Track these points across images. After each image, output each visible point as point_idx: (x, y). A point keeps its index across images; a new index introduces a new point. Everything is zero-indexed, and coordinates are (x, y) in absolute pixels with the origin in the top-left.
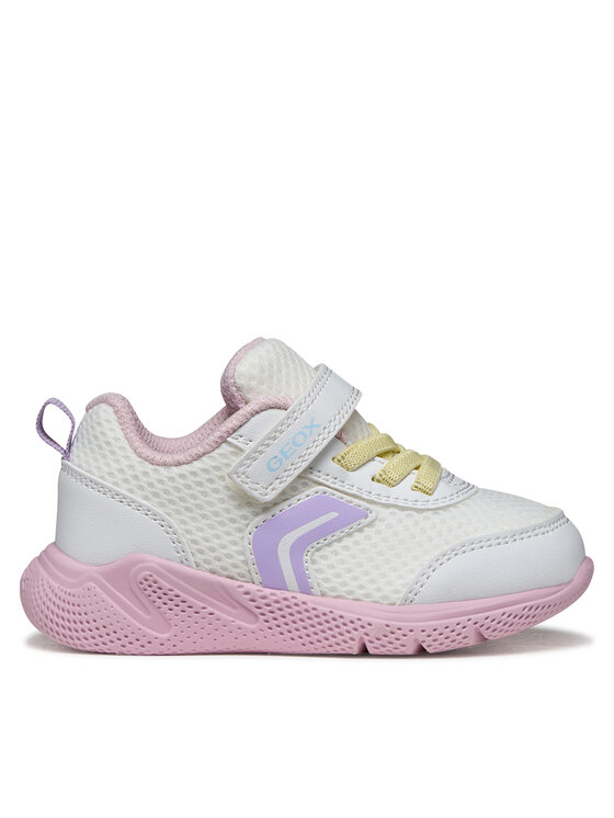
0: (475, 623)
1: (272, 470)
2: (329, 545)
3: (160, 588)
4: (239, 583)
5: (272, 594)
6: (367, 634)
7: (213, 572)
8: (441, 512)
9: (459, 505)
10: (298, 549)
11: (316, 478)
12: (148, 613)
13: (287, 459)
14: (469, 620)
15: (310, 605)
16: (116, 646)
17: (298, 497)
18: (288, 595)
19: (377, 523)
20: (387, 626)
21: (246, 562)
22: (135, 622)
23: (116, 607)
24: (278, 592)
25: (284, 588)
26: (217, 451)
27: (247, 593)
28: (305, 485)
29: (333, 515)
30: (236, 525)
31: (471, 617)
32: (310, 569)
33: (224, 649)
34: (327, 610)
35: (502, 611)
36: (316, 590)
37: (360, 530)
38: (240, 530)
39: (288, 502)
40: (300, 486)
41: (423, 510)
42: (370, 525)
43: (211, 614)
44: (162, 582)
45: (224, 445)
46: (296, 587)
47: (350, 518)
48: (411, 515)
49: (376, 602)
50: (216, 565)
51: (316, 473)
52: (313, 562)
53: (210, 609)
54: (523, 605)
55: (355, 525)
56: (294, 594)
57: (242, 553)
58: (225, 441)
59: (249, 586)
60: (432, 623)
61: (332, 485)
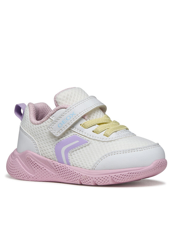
0: (111, 177)
1: (59, 127)
2: (76, 151)
3: (31, 161)
4: (52, 161)
5: (60, 165)
6: (81, 178)
7: (45, 157)
8: (109, 142)
9: (116, 141)
10: (67, 151)
11: (74, 130)
12: (29, 168)
13: (64, 124)
14: (109, 176)
15: (69, 168)
16: (21, 178)
17: (68, 136)
18: (64, 165)
19: (90, 145)
20: (86, 176)
21: (53, 154)
22: (26, 171)
23: (21, 166)
24: (61, 164)
25: (63, 163)
26: (47, 121)
27: (54, 164)
28: (71, 132)
29: (78, 141)
30: (51, 143)
31: (110, 175)
32: (70, 157)
33: (50, 180)
34: (72, 170)
35: (120, 174)
36: (71, 164)
37: (85, 147)
38: (52, 145)
39: (65, 137)
40: (69, 132)
41: (104, 141)
42: (88, 145)
43: (45, 170)
44: (32, 159)
45: (49, 119)
46: (66, 163)
47: (82, 143)
48: (100, 143)
49: (85, 169)
50: (46, 155)
51: (74, 129)
52: (71, 155)
53: (45, 168)
54: (128, 172)
55: (84, 145)
56: (65, 165)
57: (52, 152)
58: (49, 118)
59: (54, 162)
60: (98, 176)
61: (79, 133)
